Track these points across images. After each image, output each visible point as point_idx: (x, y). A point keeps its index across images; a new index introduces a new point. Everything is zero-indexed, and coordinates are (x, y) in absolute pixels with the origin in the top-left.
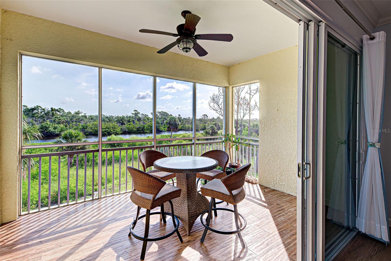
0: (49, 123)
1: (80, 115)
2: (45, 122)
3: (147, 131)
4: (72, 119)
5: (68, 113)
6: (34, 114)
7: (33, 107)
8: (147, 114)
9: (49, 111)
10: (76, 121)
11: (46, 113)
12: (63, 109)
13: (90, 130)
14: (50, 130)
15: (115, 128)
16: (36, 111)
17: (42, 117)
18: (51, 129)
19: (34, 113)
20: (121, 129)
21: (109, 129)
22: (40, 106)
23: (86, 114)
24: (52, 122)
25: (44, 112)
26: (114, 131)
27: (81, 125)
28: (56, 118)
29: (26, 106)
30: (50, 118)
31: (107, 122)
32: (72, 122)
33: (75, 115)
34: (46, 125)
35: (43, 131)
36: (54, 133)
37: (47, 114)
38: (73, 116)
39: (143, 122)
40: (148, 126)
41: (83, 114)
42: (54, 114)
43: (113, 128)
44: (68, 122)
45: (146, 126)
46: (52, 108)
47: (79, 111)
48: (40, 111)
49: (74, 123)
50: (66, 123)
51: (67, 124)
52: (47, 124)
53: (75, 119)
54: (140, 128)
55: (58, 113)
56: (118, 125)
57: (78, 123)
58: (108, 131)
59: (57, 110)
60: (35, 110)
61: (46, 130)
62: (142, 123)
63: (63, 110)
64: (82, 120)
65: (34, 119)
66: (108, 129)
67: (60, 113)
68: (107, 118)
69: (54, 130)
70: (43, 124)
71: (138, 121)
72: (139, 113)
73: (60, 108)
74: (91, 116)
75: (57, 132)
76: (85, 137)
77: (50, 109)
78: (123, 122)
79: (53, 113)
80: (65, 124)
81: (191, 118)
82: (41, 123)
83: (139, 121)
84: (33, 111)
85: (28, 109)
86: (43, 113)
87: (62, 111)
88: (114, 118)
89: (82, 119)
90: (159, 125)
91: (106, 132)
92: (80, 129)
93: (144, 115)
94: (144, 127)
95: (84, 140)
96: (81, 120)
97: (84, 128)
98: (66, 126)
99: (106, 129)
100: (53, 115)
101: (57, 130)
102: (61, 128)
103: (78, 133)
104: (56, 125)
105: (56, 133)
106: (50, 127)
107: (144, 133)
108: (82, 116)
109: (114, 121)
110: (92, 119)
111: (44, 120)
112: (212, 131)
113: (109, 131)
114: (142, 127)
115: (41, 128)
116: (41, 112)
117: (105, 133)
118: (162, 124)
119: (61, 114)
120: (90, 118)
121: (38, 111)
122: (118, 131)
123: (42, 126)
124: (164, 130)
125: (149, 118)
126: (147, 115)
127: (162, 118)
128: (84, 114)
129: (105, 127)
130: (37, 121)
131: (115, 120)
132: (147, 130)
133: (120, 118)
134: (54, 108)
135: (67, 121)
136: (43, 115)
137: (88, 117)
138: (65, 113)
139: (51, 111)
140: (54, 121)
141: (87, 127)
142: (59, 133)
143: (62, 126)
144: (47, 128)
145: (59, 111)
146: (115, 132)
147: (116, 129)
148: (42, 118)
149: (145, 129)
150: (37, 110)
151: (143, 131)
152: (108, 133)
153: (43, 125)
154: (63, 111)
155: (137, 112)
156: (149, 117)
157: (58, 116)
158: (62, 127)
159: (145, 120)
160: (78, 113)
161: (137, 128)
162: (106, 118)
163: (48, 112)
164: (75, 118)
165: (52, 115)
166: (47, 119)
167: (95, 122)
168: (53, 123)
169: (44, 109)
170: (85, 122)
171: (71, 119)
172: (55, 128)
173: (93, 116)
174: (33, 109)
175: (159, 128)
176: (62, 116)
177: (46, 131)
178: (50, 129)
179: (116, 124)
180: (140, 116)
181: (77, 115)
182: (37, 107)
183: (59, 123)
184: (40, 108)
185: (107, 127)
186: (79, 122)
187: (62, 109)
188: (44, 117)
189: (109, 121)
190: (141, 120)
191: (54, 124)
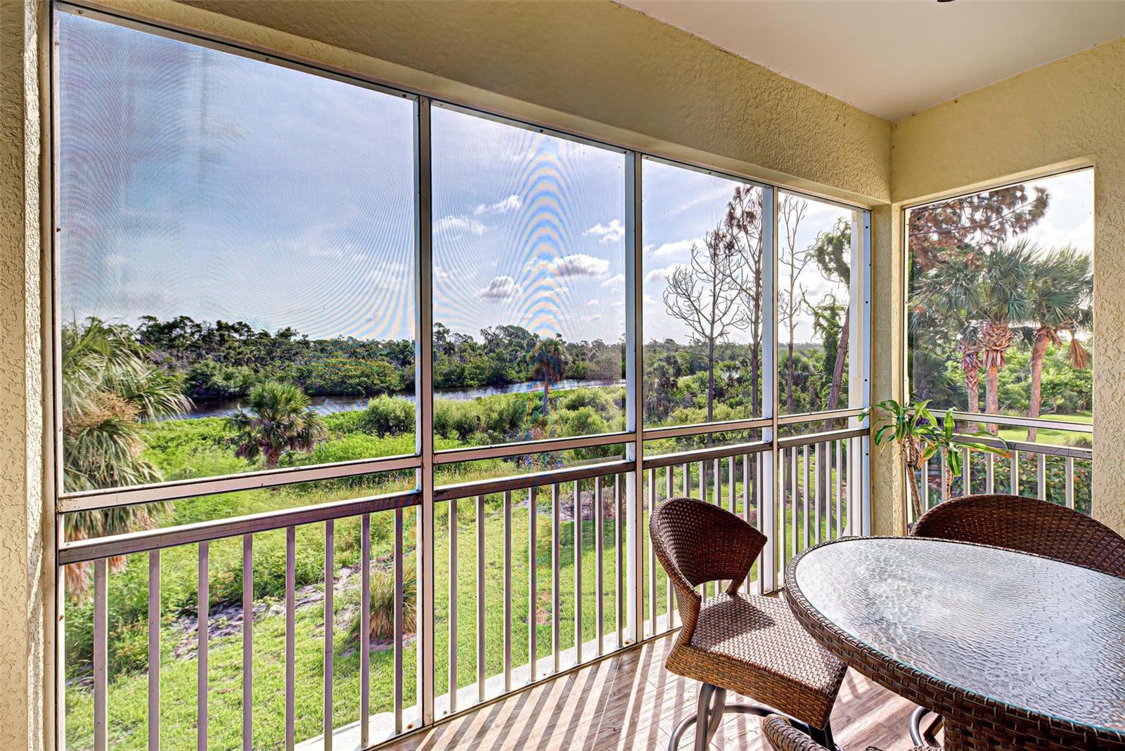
0: (212, 364)
1: (292, 339)
2: (202, 362)
3: (472, 382)
4: (272, 352)
5: (260, 334)
6: (175, 339)
7: (171, 320)
8: (468, 334)
9: (212, 330)
10: (281, 357)
11: (204, 336)
12: (248, 324)
13: (319, 382)
14: (215, 383)
15: (385, 376)
16: (178, 329)
17: (194, 346)
18: (218, 380)
19: (173, 335)
20: (402, 377)
21: (368, 376)
22: (188, 318)
23: (307, 336)
24: (219, 360)
25: (198, 334)
26: (382, 383)
27: (295, 367)
28: (230, 348)
29: (154, 319)
30: (214, 350)
31: (363, 358)
32: (272, 359)
33: (280, 340)
34: (205, 369)
35: (197, 386)
36: (226, 391)
37: (208, 338)
38: (275, 343)
39: (461, 357)
40: (475, 368)
41: (299, 338)
42: (226, 337)
43: (378, 375)
44: (263, 359)
45: (468, 367)
46: (219, 323)
47: (289, 328)
48: (189, 331)
49: (278, 363)
50: (255, 362)
51: (259, 365)
52: (207, 366)
53: (278, 350)
54: (452, 373)
55: (236, 336)
56: (393, 366)
57: (287, 363)
58: (366, 382)
59: (232, 327)
60: (176, 327)
61: (203, 382)
62: (456, 359)
63: (248, 327)
64: (297, 353)
65: (175, 352)
66: (366, 379)
67: (240, 335)
68: (364, 345)
69: (225, 383)
70: (197, 365)
71: (445, 353)
72: (448, 332)
73: (241, 323)
74: (320, 342)
75: (233, 387)
76: (310, 402)
77: (215, 326)
78: (405, 357)
79: (222, 336)
80: (253, 365)
81: (590, 343)
82: (193, 363)
83: (450, 353)
84: (171, 332)
85: (157, 326)
86: (196, 336)
87: (246, 329)
88: (380, 346)
89: (298, 350)
90: (506, 366)
91: (359, 387)
92: (293, 378)
93: (460, 336)
94: (463, 369)
95: (305, 410)
96: (294, 355)
97: (302, 375)
98: (256, 371)
99: (359, 377)
100: (223, 340)
101: (232, 382)
102: (244, 377)
103: (289, 391)
104: (231, 369)
105: (232, 390)
106: (215, 375)
107: (464, 388)
108: (298, 343)
109: (381, 355)
110: (322, 350)
111: (200, 356)
112: (660, 380)
113: (369, 382)
114: (458, 370)
115: (192, 378)
116: (192, 334)
117: (359, 390)
118: (511, 361)
119: (243, 338)
120: (319, 347)
121: (185, 332)
122: (393, 382)
123: (193, 371)
124: (519, 378)
125: (476, 344)
126: (471, 338)
127: (510, 343)
128: (303, 336)
129: (358, 373)
130: (182, 358)
131: (385, 352)
132: (472, 379)
133: (398, 345)
134: (224, 321)
135: (259, 357)
136: (196, 342)
137: (312, 344)
138: (253, 336)
139: (217, 330)
140: (225, 357)
141: (310, 372)
142: (237, 389)
143: (245, 370)
144: (206, 377)
145: (236, 331)
146: (384, 385)
147: (387, 379)
148: (193, 349)
149: (466, 378)
150: (183, 328)
151: (462, 383)
152: (366, 389)
153: (197, 369)
154: (249, 330)
155: (441, 329)
156: (475, 341)
157: (237, 344)
158: (247, 373)
159: (465, 351)
160: (286, 334)
161: (445, 375)
162: (361, 346)
163: (211, 332)
164: (278, 347)
165: (220, 341)
166: (207, 353)
167: (332, 357)
168: (221, 362)
169: (198, 326)
170: (305, 359)
171: (270, 353)
172: (228, 377)
173: (326, 341)
174: (171, 327)
175: (504, 372)
176: (245, 342)
177: (204, 387)
178: (215, 379)
179: (387, 364)
180: (450, 338)
181: (283, 340)
182: (181, 321)
183: (238, 363)
184: (189, 324)
185: (363, 372)
186: (289, 359)
187: (246, 325)
188: (199, 348)
189: (369, 355)
190: (453, 350)
191: (226, 367)
